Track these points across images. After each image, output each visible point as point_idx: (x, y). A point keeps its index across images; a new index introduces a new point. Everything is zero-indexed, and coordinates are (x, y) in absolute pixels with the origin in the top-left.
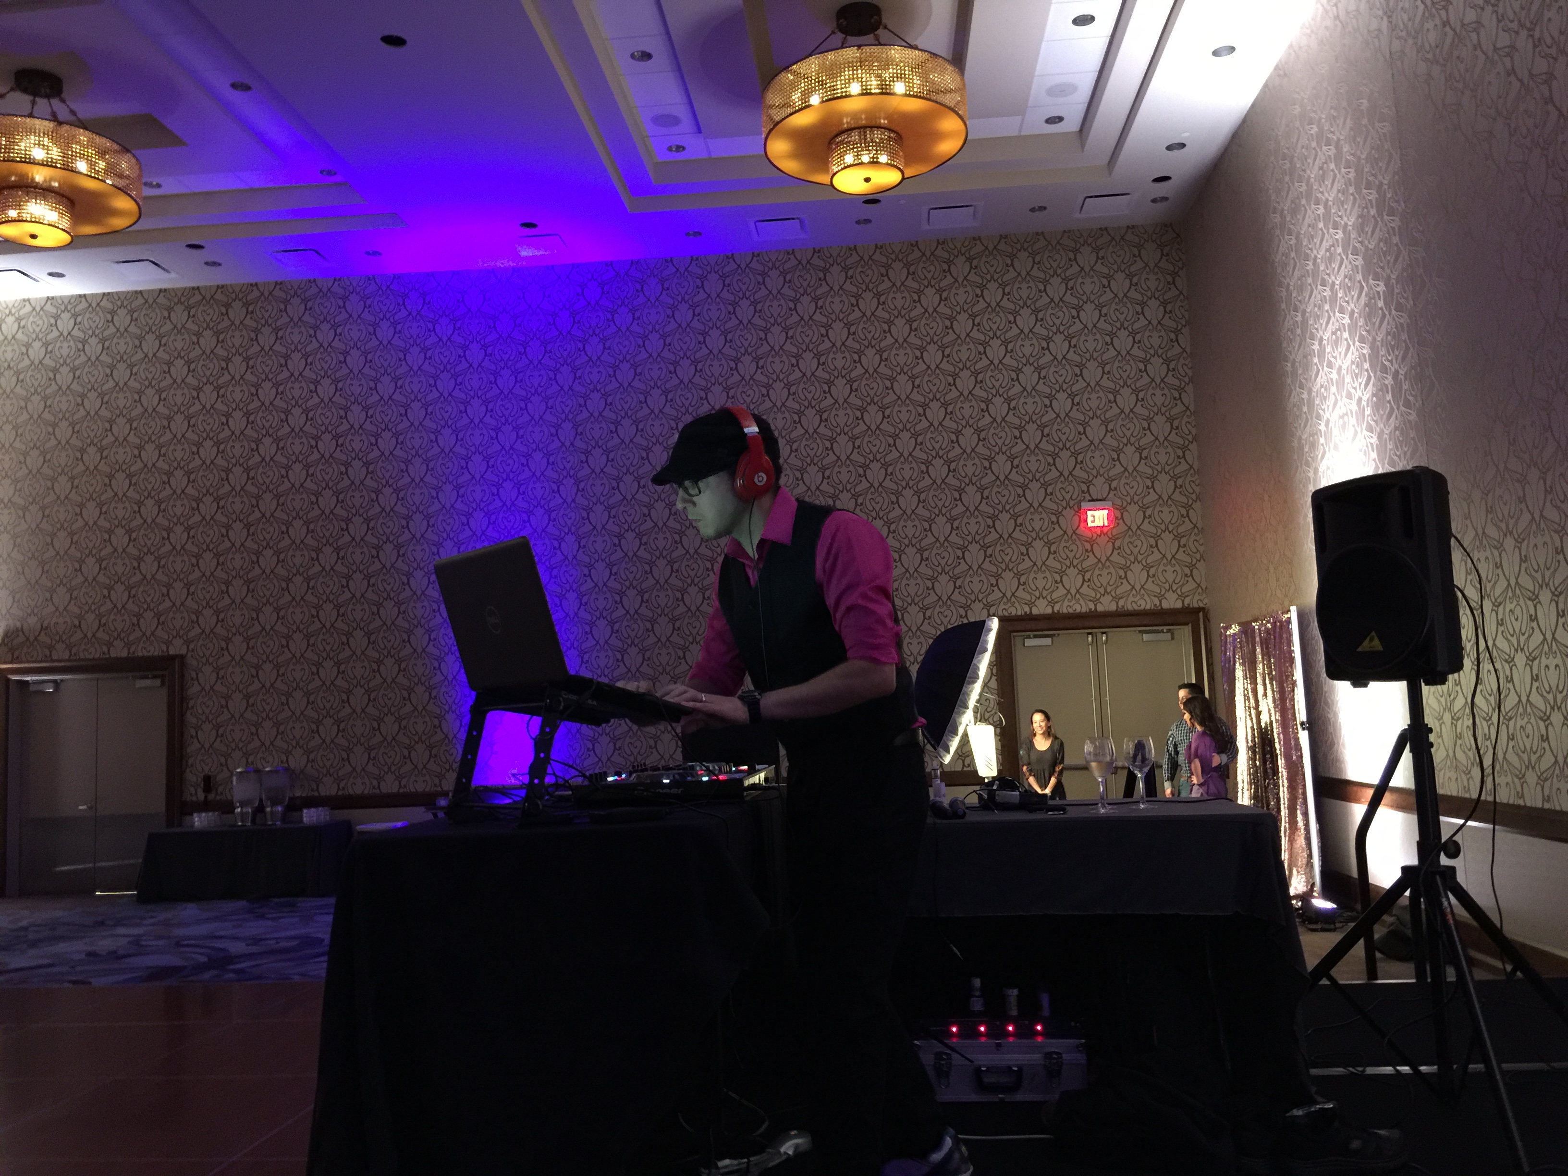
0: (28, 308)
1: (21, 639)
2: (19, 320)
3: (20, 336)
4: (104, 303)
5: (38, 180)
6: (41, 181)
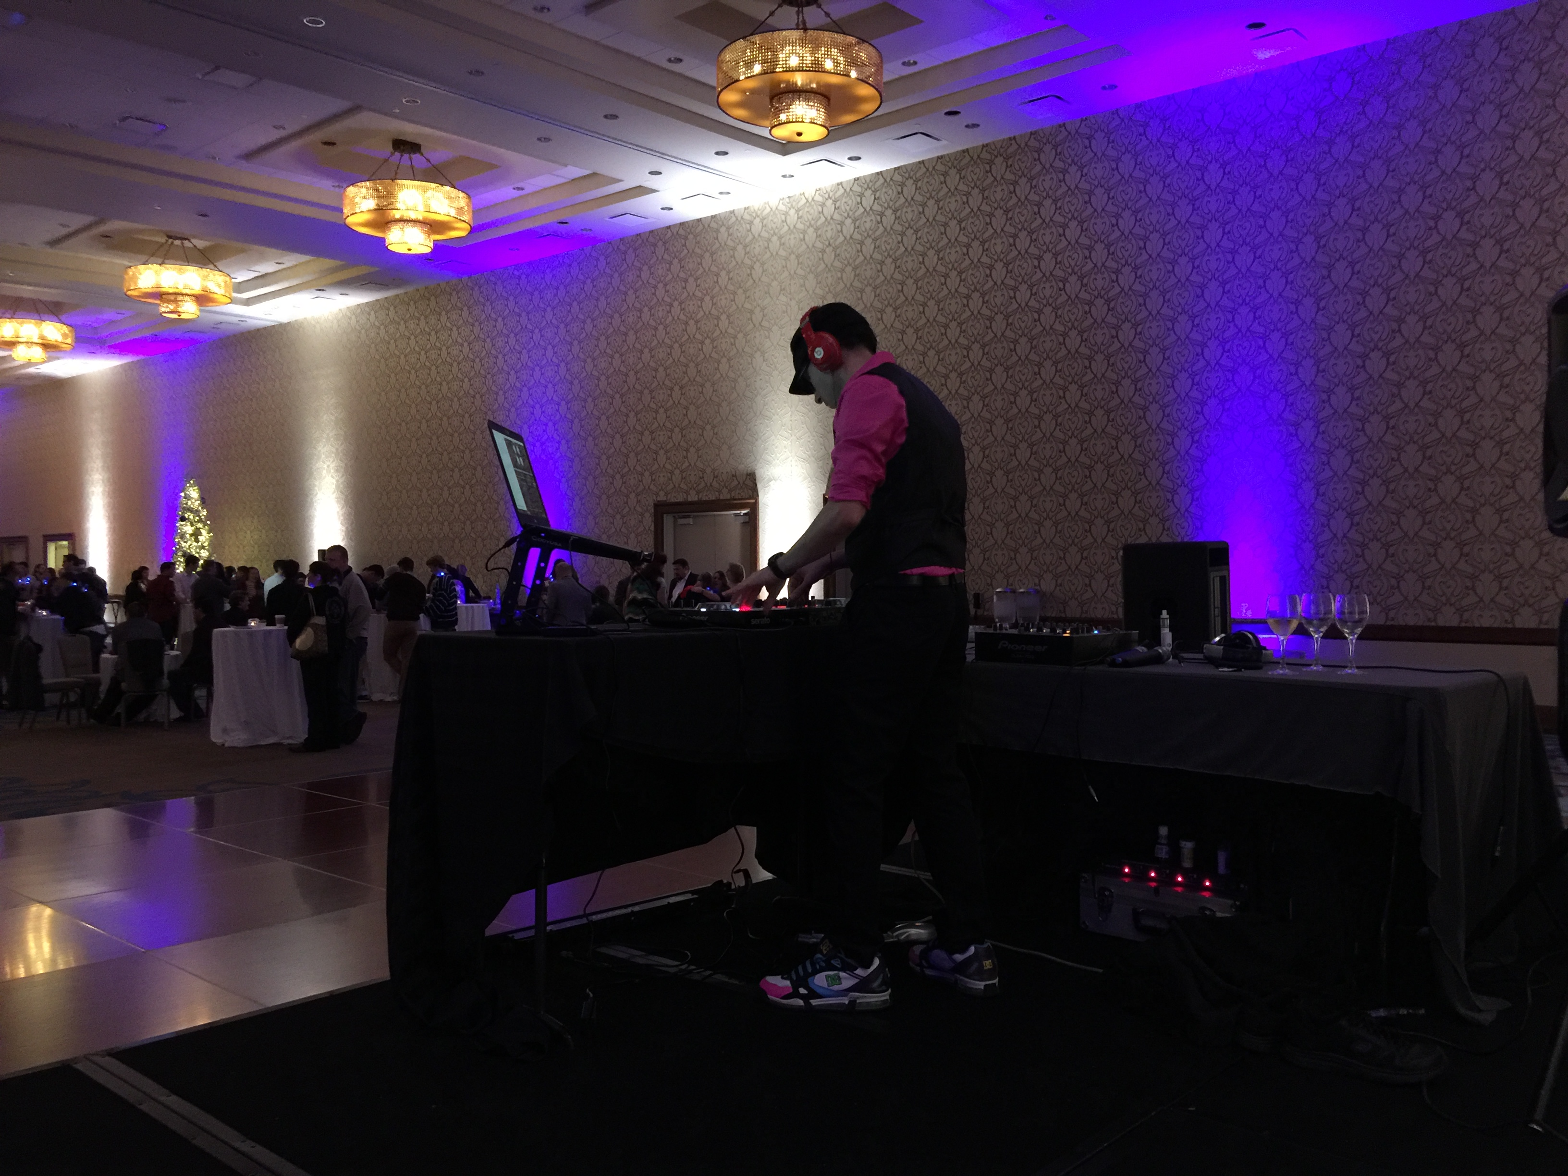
0: (841, 191)
2: (835, 202)
3: (836, 216)
4: (897, 178)
5: (799, 83)
6: (802, 85)
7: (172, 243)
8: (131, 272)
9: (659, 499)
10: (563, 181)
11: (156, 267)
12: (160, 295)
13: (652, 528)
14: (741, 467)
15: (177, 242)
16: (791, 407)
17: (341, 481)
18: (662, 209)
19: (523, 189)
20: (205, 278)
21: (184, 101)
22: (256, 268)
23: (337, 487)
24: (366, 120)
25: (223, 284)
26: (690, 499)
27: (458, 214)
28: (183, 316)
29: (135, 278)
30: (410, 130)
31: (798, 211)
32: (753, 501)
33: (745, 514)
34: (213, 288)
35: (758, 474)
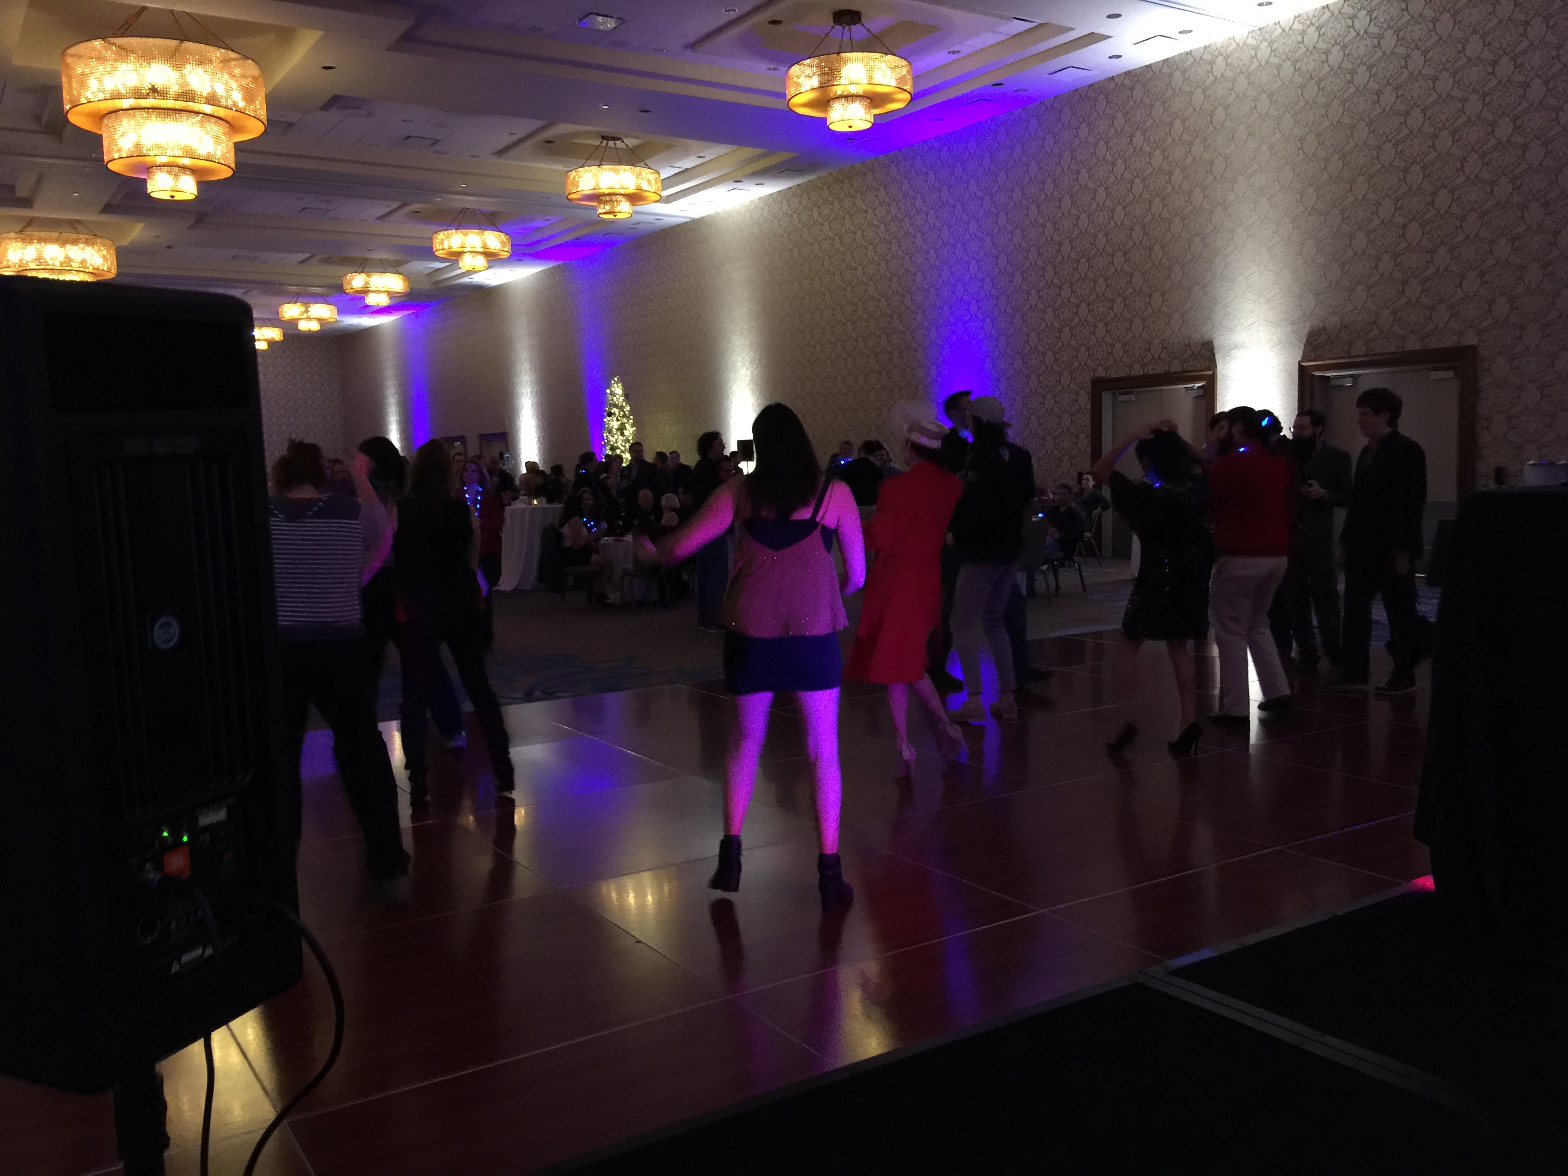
3: (1320, 44)
7: (606, 145)
8: (572, 175)
9: (1097, 375)
10: (1004, 38)
11: (594, 169)
12: (597, 197)
13: (1089, 407)
14: (1196, 337)
15: (611, 143)
16: (1259, 266)
17: (755, 373)
18: (1110, 57)
19: (959, 52)
20: (639, 175)
22: (679, 163)
23: (752, 378)
25: (653, 182)
26: (1132, 374)
27: (898, 83)
28: (619, 216)
29: (575, 181)
31: (1271, 44)
32: (1211, 372)
33: (1199, 387)
34: (645, 186)
35: (1216, 344)
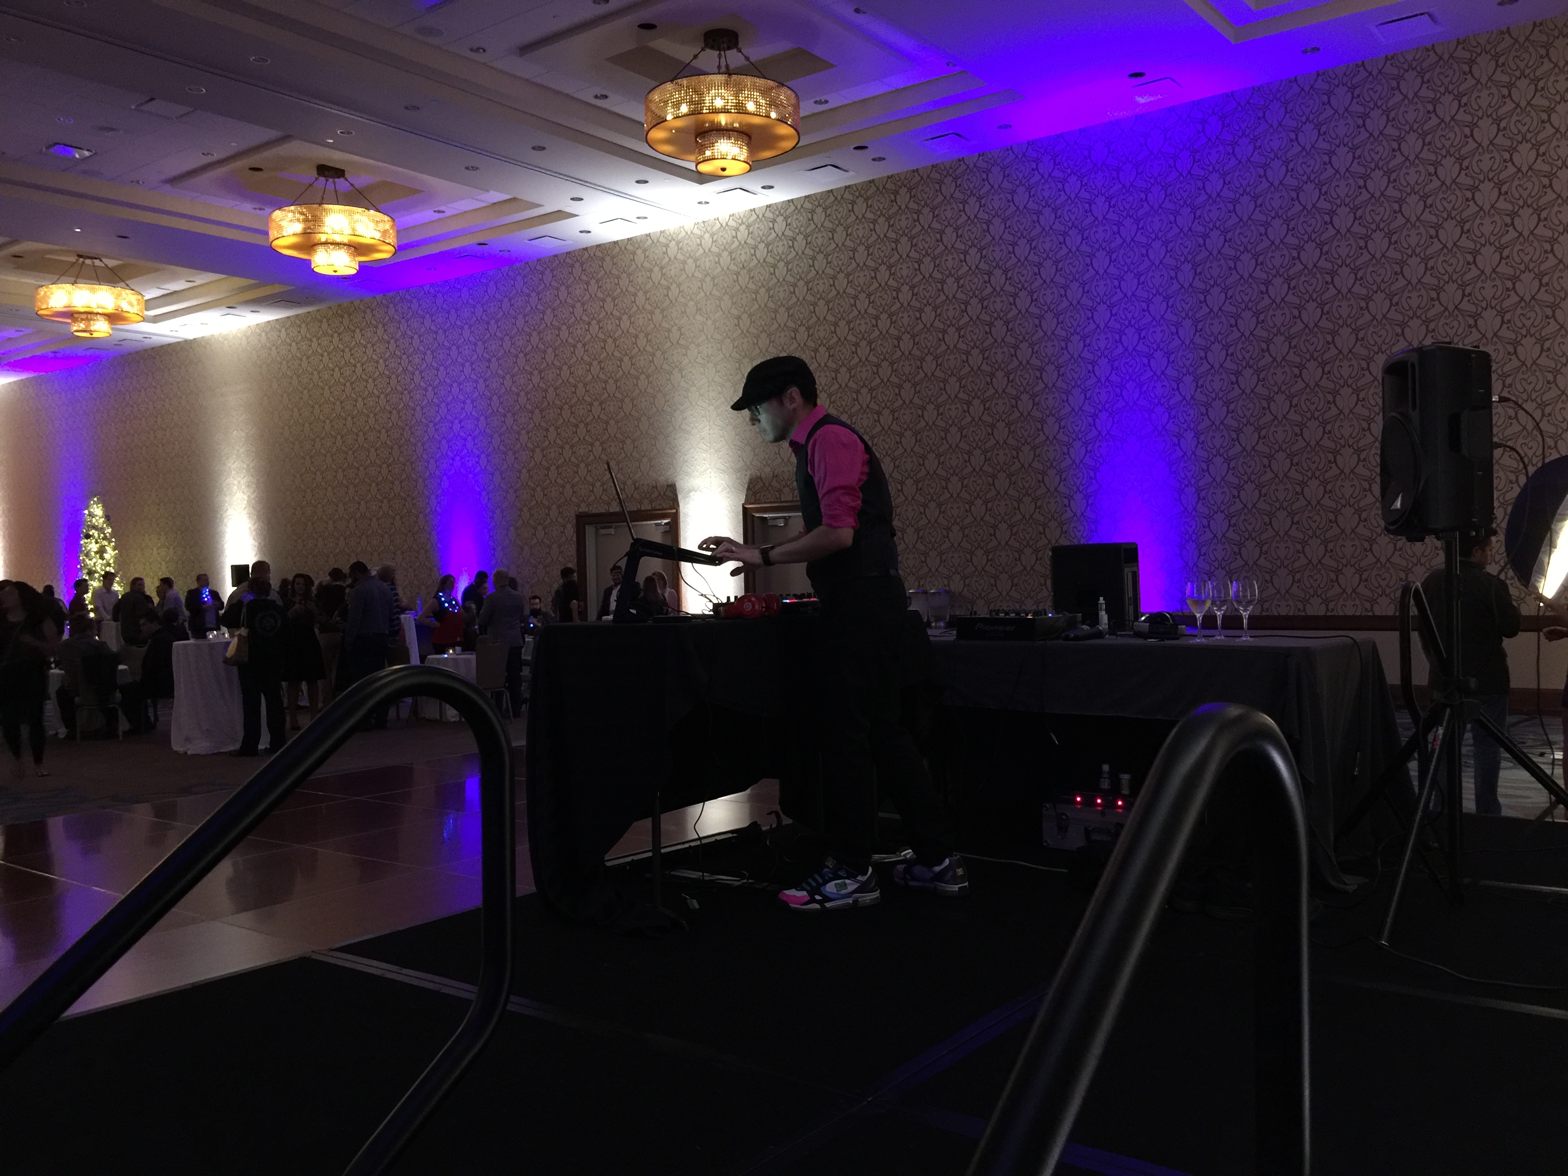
0: (754, 217)
1: (761, 484)
2: (748, 227)
3: (750, 241)
4: (808, 205)
5: (723, 123)
6: (726, 124)
7: (83, 262)
8: (42, 292)
9: (580, 510)
10: (484, 205)
11: (68, 287)
12: (71, 315)
13: (574, 539)
14: (662, 479)
15: (88, 262)
16: (709, 422)
17: (252, 496)
18: (581, 232)
19: (444, 212)
20: (119, 296)
21: (116, 130)
22: (167, 286)
23: (249, 502)
24: (295, 148)
25: (135, 303)
26: (611, 510)
27: (382, 236)
28: (95, 335)
29: (46, 297)
30: (335, 157)
31: (712, 235)
32: (674, 511)
33: (666, 524)
34: (126, 307)
35: (678, 486)
